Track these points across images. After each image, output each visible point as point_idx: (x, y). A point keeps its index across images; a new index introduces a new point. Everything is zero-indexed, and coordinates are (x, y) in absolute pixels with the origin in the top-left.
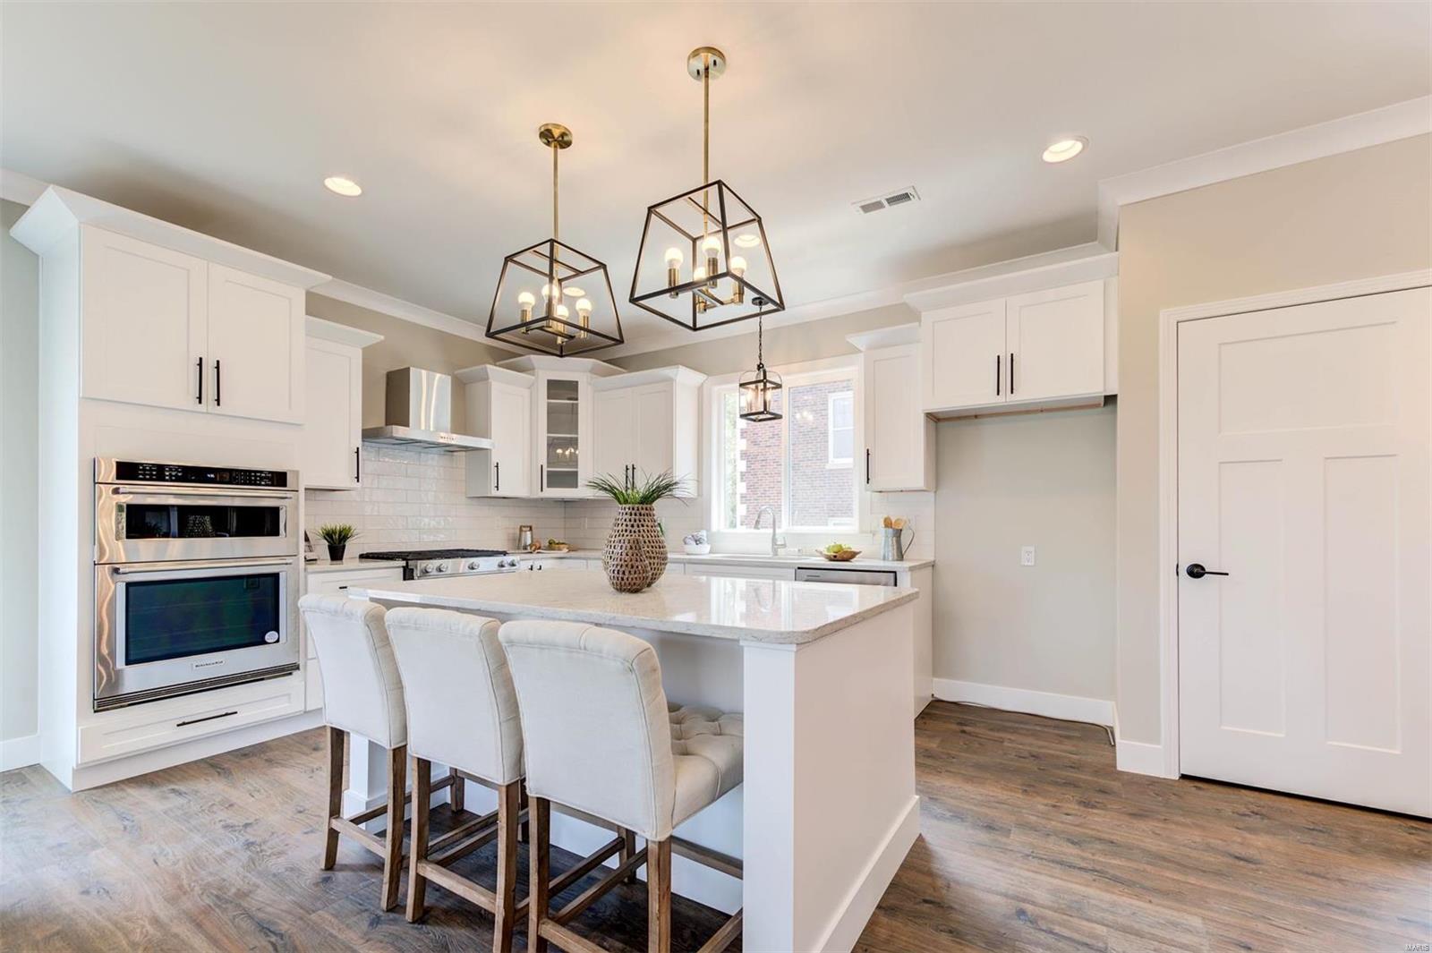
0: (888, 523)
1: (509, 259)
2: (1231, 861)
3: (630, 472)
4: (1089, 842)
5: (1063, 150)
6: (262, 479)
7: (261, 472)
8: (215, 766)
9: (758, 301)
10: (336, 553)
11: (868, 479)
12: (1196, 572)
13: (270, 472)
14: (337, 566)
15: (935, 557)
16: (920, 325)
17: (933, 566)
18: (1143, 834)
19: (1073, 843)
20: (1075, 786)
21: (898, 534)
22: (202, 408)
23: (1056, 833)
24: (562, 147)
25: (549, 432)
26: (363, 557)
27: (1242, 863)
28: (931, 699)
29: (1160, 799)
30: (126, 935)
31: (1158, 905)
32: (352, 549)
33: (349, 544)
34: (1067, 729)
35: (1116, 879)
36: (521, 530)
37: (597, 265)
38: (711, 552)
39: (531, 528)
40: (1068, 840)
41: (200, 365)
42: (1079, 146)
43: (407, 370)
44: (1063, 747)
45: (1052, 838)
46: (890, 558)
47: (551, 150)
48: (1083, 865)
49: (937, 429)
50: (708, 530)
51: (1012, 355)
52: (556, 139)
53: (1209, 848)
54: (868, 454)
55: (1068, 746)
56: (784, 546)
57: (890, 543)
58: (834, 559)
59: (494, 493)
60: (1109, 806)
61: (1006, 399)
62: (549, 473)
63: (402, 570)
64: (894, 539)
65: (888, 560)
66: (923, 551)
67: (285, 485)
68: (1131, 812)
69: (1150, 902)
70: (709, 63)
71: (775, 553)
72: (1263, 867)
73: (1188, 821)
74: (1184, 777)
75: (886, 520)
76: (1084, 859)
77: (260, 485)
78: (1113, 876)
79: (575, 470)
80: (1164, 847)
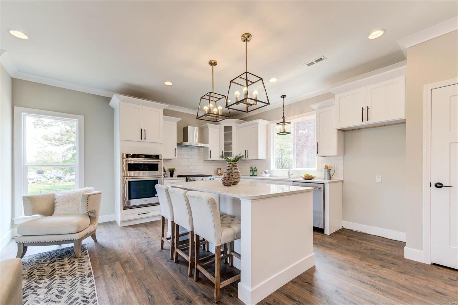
0: (326, 167)
1: (202, 98)
2: (433, 292)
3: (246, 152)
4: (376, 277)
5: (376, 34)
6: (154, 157)
7: (154, 155)
8: (145, 225)
9: (283, 97)
10: (172, 175)
11: (317, 152)
12: (439, 186)
13: (156, 155)
14: (172, 178)
15: (344, 179)
16: (335, 99)
17: (343, 182)
18: (401, 279)
19: (369, 276)
20: (382, 260)
21: (329, 171)
22: (142, 140)
23: (364, 273)
24: (214, 65)
25: (224, 141)
26: (178, 176)
27: (438, 294)
28: (341, 228)
29: (417, 269)
30: (124, 255)
31: (390, 299)
32: (175, 174)
33: (174, 173)
34: (393, 243)
35: (379, 289)
36: (218, 169)
37: (223, 96)
38: (270, 176)
39: (220, 169)
40: (368, 275)
41: (141, 130)
42: (382, 32)
43: (188, 127)
44: (386, 248)
45: (361, 274)
46: (326, 179)
47: (212, 66)
48: (369, 283)
49: (344, 134)
50: (269, 169)
51: (368, 107)
52: (213, 64)
53: (427, 287)
54: (317, 144)
55: (389, 248)
56: (292, 174)
57: (326, 174)
58: (306, 179)
59: (210, 159)
60: (392, 268)
61: (366, 123)
62: (224, 153)
63: (185, 180)
64: (328, 172)
65: (326, 180)
66: (338, 176)
67: (159, 158)
68: (400, 271)
69: (388, 297)
70: (246, 38)
71: (290, 177)
72: (448, 297)
73: (424, 278)
74: (434, 264)
75: (325, 166)
76: (370, 281)
77: (154, 158)
78: (379, 288)
79: (231, 152)
80: (406, 283)
